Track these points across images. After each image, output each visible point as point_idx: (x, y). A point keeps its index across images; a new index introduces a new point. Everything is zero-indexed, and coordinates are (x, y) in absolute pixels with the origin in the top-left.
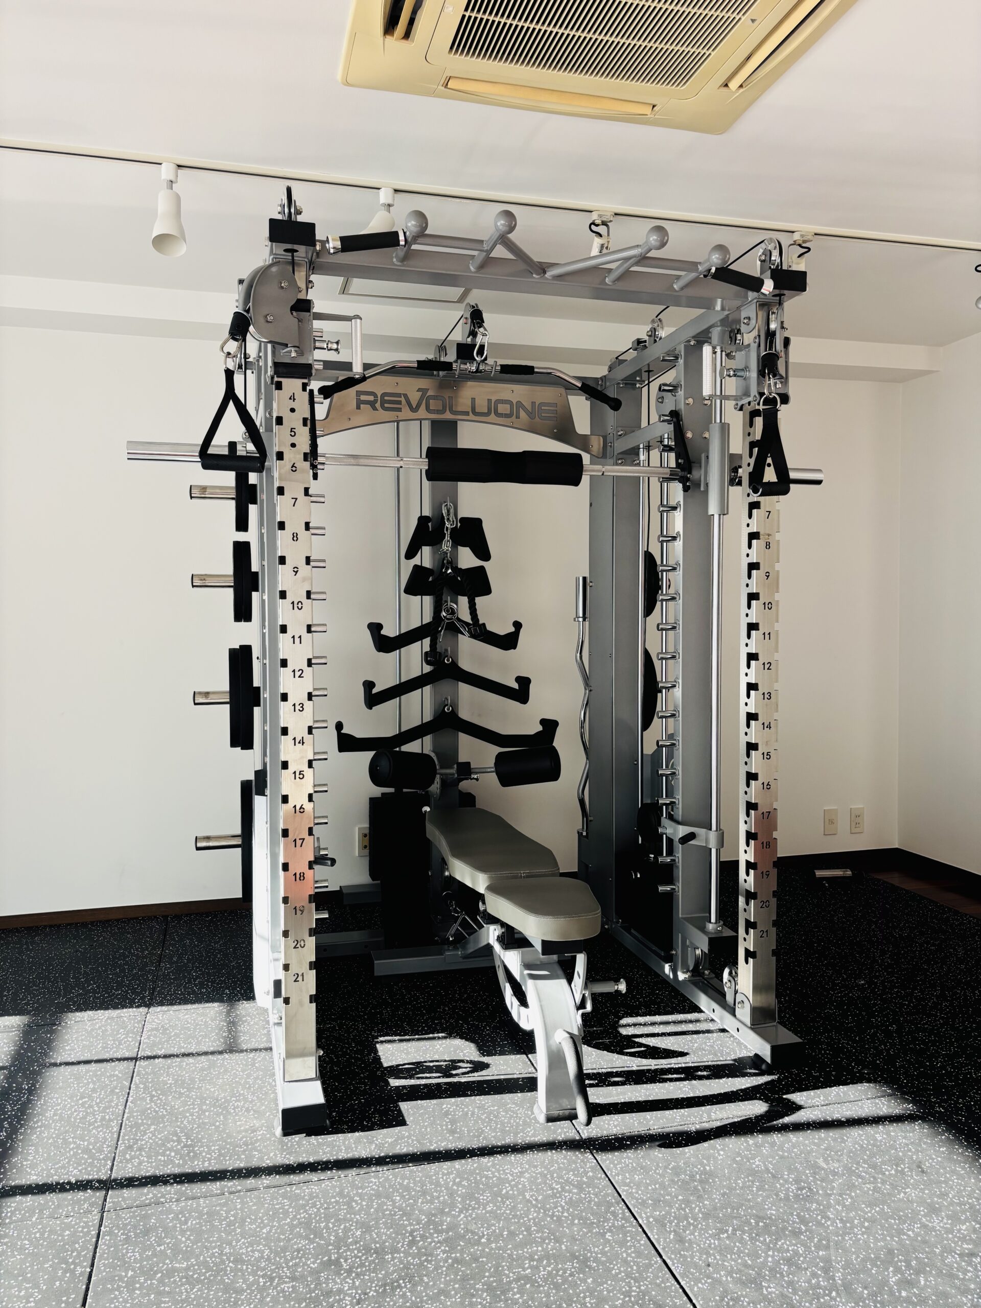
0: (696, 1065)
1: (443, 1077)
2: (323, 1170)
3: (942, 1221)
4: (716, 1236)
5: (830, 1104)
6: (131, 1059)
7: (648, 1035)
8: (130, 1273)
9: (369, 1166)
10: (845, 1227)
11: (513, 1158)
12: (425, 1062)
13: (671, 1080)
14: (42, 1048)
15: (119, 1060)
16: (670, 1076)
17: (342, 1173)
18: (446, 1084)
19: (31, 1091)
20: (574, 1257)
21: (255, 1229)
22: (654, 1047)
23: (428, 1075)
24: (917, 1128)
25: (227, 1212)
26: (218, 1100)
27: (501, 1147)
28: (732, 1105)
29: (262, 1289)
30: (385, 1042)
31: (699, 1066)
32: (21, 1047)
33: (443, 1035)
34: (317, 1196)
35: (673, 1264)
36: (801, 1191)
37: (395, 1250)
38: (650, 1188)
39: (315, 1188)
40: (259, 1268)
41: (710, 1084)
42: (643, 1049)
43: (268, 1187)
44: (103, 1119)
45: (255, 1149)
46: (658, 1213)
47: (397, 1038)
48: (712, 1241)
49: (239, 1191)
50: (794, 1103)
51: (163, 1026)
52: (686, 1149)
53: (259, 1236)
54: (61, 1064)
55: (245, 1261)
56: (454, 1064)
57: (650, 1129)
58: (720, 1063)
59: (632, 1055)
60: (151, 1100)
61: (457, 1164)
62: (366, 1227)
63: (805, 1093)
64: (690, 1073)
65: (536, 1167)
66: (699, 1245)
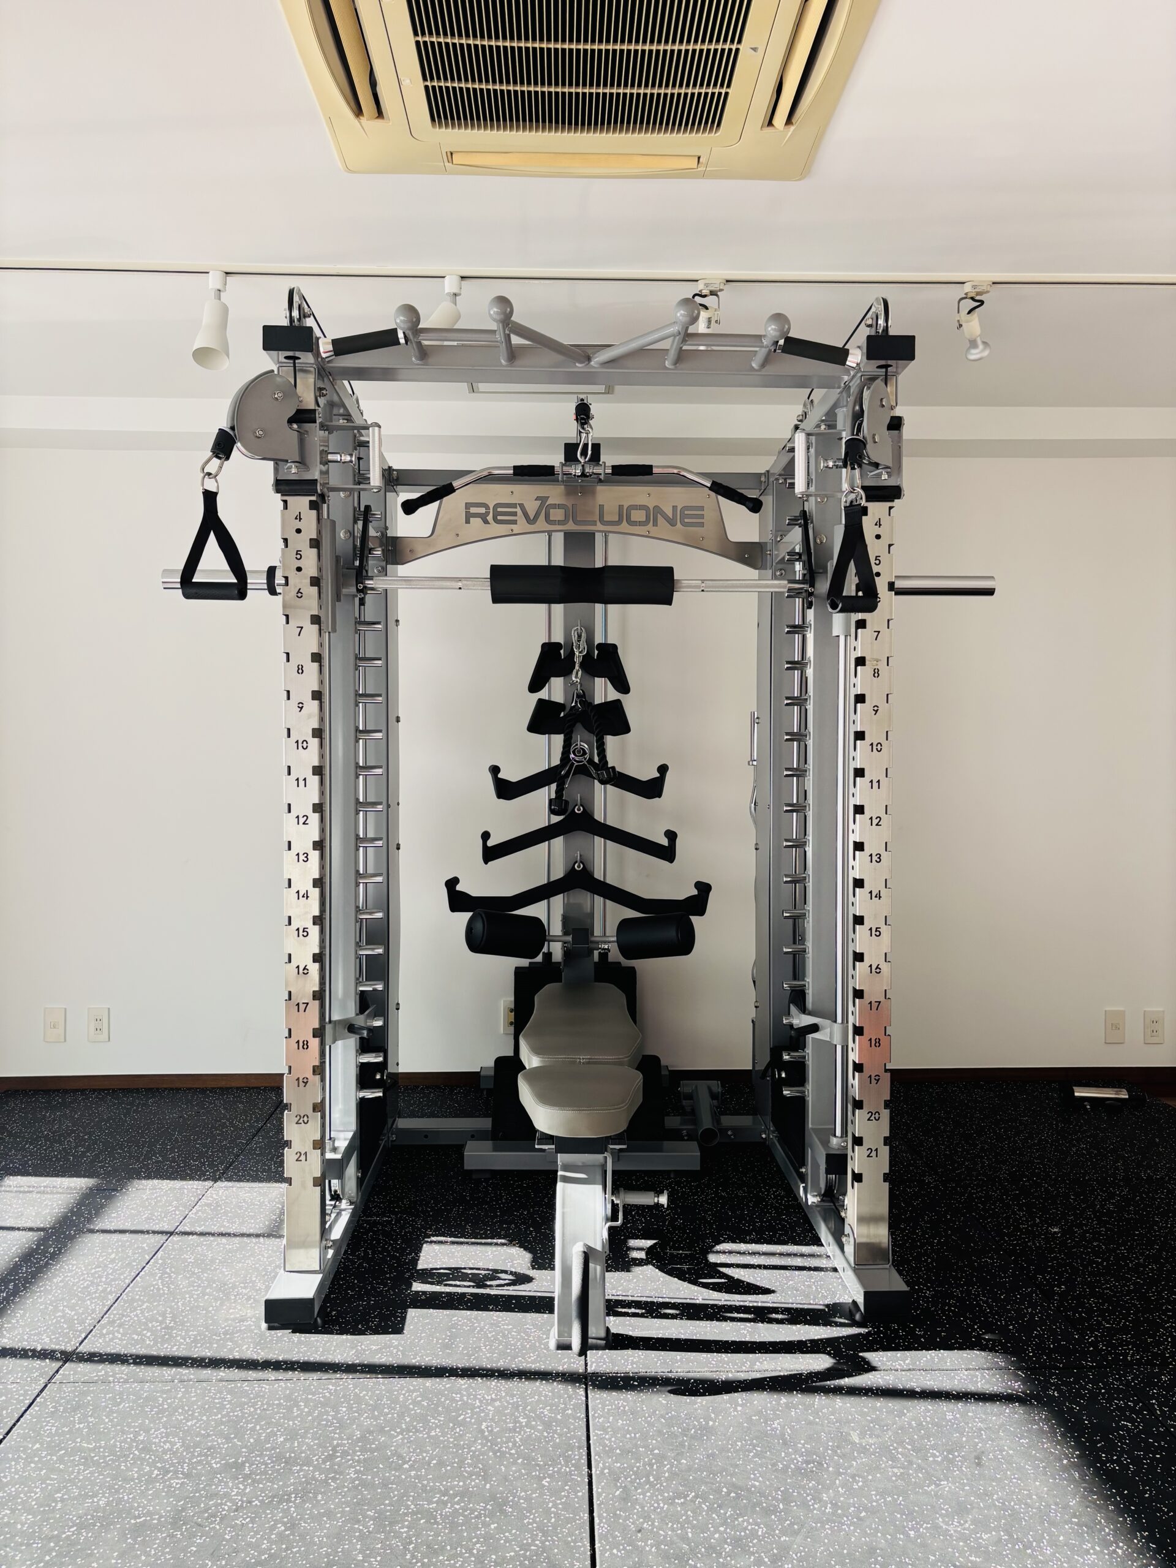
0: (775, 1305)
1: (473, 1287)
2: (286, 1369)
3: (961, 1525)
4: (671, 1501)
5: (914, 1370)
6: (166, 1233)
7: (738, 1266)
8: (38, 1446)
9: (335, 1372)
10: (834, 1513)
11: (493, 1383)
12: (465, 1268)
13: (733, 1319)
14: (90, 1213)
15: (154, 1232)
16: (736, 1315)
17: (303, 1376)
18: (472, 1294)
19: (53, 1257)
20: (493, 1497)
21: (182, 1420)
22: (738, 1280)
23: (458, 1283)
24: (1007, 1411)
25: (165, 1400)
26: (225, 1285)
27: (488, 1370)
28: (788, 1356)
29: (151, 1481)
30: (435, 1242)
31: (778, 1308)
32: (71, 1211)
33: (503, 1241)
34: (263, 1396)
35: (599, 1524)
36: (807, 1465)
37: (308, 1462)
38: (628, 1436)
39: (266, 1387)
40: (162, 1460)
41: (778, 1330)
42: (723, 1280)
43: (221, 1380)
44: (104, 1290)
45: (231, 1340)
46: (619, 1465)
47: (449, 1239)
48: (662, 1505)
49: (190, 1380)
50: (868, 1363)
51: (217, 1203)
52: (699, 1399)
53: (180, 1428)
54: (98, 1231)
55: (153, 1451)
56: (494, 1274)
57: (671, 1372)
58: (806, 1307)
59: (705, 1286)
60: (160, 1278)
61: (429, 1382)
62: (292, 1435)
63: (889, 1354)
64: (762, 1315)
65: (513, 1396)
66: (643, 1507)
